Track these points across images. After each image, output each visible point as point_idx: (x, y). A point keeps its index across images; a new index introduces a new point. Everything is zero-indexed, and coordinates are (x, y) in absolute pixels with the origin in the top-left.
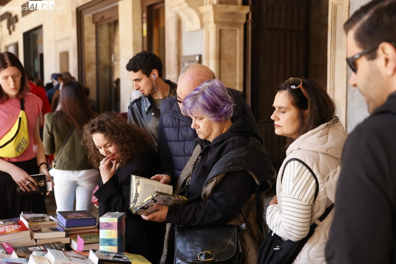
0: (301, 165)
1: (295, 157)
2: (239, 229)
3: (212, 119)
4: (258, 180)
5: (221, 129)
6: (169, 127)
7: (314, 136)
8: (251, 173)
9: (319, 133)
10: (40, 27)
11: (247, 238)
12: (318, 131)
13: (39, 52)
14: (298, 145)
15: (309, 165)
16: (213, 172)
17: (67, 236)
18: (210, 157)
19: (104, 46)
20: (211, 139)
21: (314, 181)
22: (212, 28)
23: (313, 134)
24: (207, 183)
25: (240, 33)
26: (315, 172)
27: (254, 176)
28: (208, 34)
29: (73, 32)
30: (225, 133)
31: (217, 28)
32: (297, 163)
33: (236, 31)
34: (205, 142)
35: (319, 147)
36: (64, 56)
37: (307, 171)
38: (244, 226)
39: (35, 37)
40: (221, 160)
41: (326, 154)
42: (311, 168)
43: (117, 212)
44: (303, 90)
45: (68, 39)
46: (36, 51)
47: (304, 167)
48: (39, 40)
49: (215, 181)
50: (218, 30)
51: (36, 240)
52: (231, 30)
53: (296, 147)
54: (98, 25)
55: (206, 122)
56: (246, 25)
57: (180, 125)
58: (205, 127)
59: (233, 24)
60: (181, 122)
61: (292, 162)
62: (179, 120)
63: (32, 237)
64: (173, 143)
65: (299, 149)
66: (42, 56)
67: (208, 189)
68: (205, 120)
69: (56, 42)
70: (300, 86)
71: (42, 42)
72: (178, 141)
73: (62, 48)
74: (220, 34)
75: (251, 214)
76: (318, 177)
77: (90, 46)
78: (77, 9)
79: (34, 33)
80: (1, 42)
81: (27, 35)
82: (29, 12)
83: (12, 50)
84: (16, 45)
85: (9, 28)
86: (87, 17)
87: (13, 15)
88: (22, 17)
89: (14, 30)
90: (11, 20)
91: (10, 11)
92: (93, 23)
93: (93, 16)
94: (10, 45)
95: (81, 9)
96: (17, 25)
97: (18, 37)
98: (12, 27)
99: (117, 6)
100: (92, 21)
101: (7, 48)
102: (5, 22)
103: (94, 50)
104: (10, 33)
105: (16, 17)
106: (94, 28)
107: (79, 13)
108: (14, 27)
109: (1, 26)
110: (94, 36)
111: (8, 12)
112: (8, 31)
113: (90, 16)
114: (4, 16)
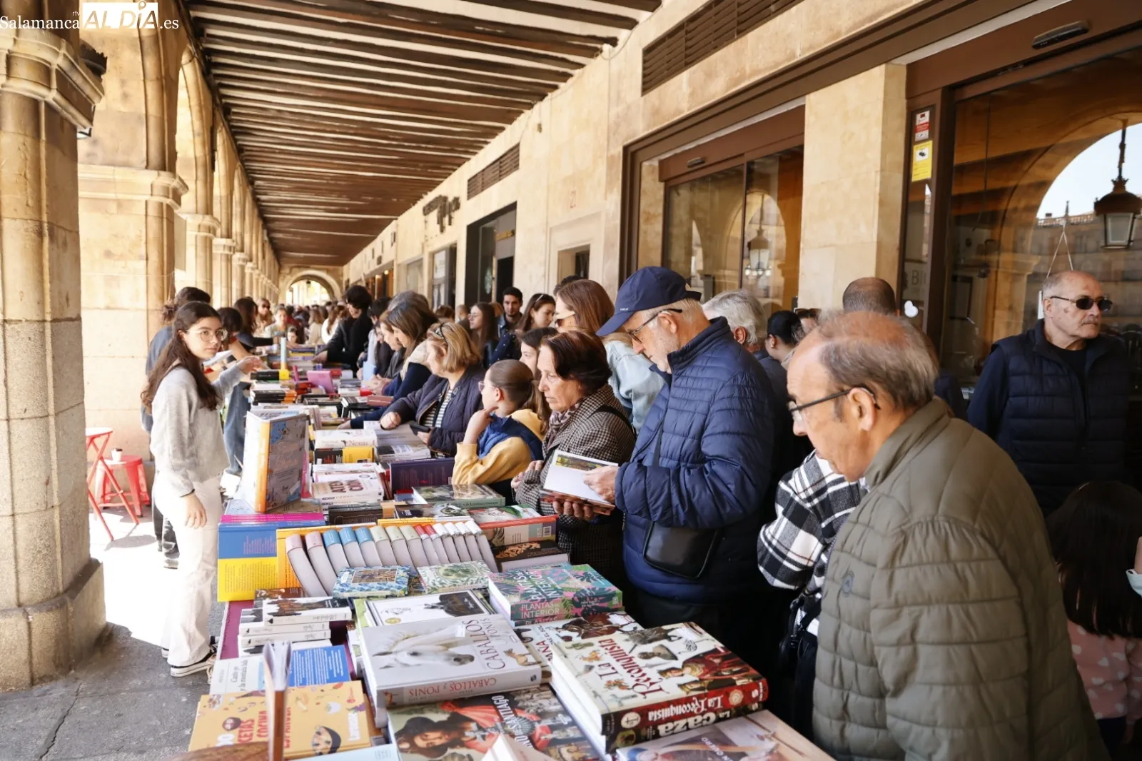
10: (512, 206)
29: (608, 202)
39: (496, 227)
45: (588, 219)
46: (492, 256)
54: (670, 185)
66: (508, 261)
69: (552, 231)
73: (569, 240)
77: (651, 233)
78: (626, 149)
79: (488, 225)
80: (423, 248)
81: (473, 230)
82: (485, 186)
83: (441, 258)
84: (452, 251)
85: (440, 221)
86: (649, 170)
87: (450, 199)
88: (469, 197)
89: (450, 224)
90: (446, 208)
91: (443, 194)
92: (661, 180)
93: (661, 162)
94: (439, 251)
95: (633, 149)
96: (456, 215)
97: (457, 234)
98: (446, 220)
99: (802, 108)
100: (656, 176)
101: (433, 255)
102: (434, 215)
103: (658, 241)
104: (442, 229)
105: (456, 200)
106: (662, 193)
107: (632, 157)
108: (450, 218)
109: (426, 222)
110: (660, 210)
111: (440, 196)
112: (438, 227)
113: (655, 163)
114: (432, 204)
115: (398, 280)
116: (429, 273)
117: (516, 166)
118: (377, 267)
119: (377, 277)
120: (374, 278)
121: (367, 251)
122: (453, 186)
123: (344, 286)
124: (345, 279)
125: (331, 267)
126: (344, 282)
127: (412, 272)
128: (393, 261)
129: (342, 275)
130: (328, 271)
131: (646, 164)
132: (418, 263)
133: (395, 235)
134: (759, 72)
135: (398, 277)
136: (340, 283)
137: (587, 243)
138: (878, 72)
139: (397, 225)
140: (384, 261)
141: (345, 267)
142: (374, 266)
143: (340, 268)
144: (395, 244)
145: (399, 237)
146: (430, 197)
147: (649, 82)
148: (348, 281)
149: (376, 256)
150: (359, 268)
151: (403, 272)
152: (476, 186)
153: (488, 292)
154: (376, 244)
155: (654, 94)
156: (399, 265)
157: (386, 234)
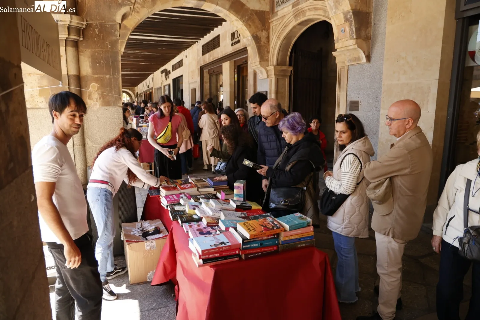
0: (355, 156)
1: (352, 152)
2: (303, 190)
3: (292, 134)
4: (314, 165)
5: (298, 138)
6: (263, 135)
7: (360, 142)
8: (311, 162)
9: (362, 142)
10: (182, 76)
11: (307, 194)
12: (362, 140)
13: (181, 88)
14: (352, 146)
15: (359, 157)
16: (292, 160)
17: (214, 190)
18: (292, 151)
19: (213, 86)
20: (292, 143)
21: (360, 165)
22: (273, 78)
23: (359, 141)
24: (288, 165)
25: (287, 81)
26: (361, 160)
27: (312, 163)
28: (271, 81)
29: (198, 79)
30: (300, 140)
31: (275, 78)
32: (352, 155)
33: (286, 79)
34: (289, 144)
35: (362, 149)
36: (194, 91)
37: (357, 159)
38: (305, 188)
39: (179, 81)
40: (296, 153)
41: (365, 152)
42: (359, 158)
43: (242, 180)
44: (352, 120)
45: (195, 82)
46: (179, 88)
47: (356, 158)
48: (180, 82)
49: (291, 164)
50: (276, 79)
51: (200, 192)
52: (283, 79)
53: (351, 147)
54: (211, 75)
55: (289, 135)
56: (290, 76)
57: (269, 134)
58: (288, 137)
59: (284, 76)
60: (269, 132)
61: (350, 155)
62: (268, 131)
63: (198, 190)
64: (265, 143)
65: (353, 148)
66: (182, 90)
67: (288, 168)
68: (288, 134)
69: (190, 84)
70: (351, 119)
71: (182, 83)
72: (268, 142)
73: (192, 86)
74: (277, 81)
75: (310, 182)
76: (362, 163)
77: (207, 86)
78: (201, 67)
79: (178, 79)
80: (161, 84)
81: (174, 80)
82: (176, 69)
83: (167, 88)
84: (169, 85)
85: (166, 77)
86: (206, 71)
87: (168, 70)
88: (172, 71)
89: (168, 78)
90: (167, 73)
91: (166, 68)
92: (208, 74)
93: (208, 70)
94: (166, 85)
95: (202, 67)
96: (170, 75)
97: (170, 81)
98: (167, 76)
99: (222, 66)
100: (207, 73)
101: (164, 86)
102: (164, 74)
103: (209, 88)
104: (166, 79)
105: (169, 71)
106: (209, 77)
107: (202, 69)
108: (168, 76)
109: (162, 76)
110: (209, 81)
111: (165, 69)
112: (165, 78)
113: (207, 70)
114: (163, 71)
115: (155, 94)
116: (164, 93)
117: (182, 65)
118: (148, 89)
119: (148, 92)
120: (147, 93)
121: (144, 82)
122: (168, 66)
123: (136, 95)
124: (136, 92)
125: (130, 88)
126: (136, 94)
127: (159, 91)
128: (153, 87)
129: (135, 91)
130: (130, 90)
131: (205, 71)
132: (161, 88)
133: (153, 79)
134: (216, 58)
135: (155, 93)
136: (134, 94)
137: (195, 88)
138: (229, 62)
139: (154, 76)
140: (150, 87)
141: (136, 88)
142: (147, 89)
143: (134, 88)
144: (153, 82)
145: (154, 79)
146: (163, 68)
147: (204, 53)
148: (137, 93)
149: (147, 85)
150: (141, 88)
151: (156, 91)
152: (174, 68)
153: (179, 98)
154: (147, 80)
155: (204, 56)
156: (155, 89)
157: (150, 78)
